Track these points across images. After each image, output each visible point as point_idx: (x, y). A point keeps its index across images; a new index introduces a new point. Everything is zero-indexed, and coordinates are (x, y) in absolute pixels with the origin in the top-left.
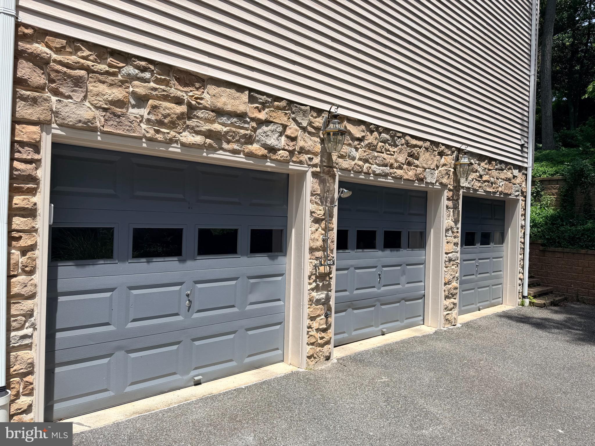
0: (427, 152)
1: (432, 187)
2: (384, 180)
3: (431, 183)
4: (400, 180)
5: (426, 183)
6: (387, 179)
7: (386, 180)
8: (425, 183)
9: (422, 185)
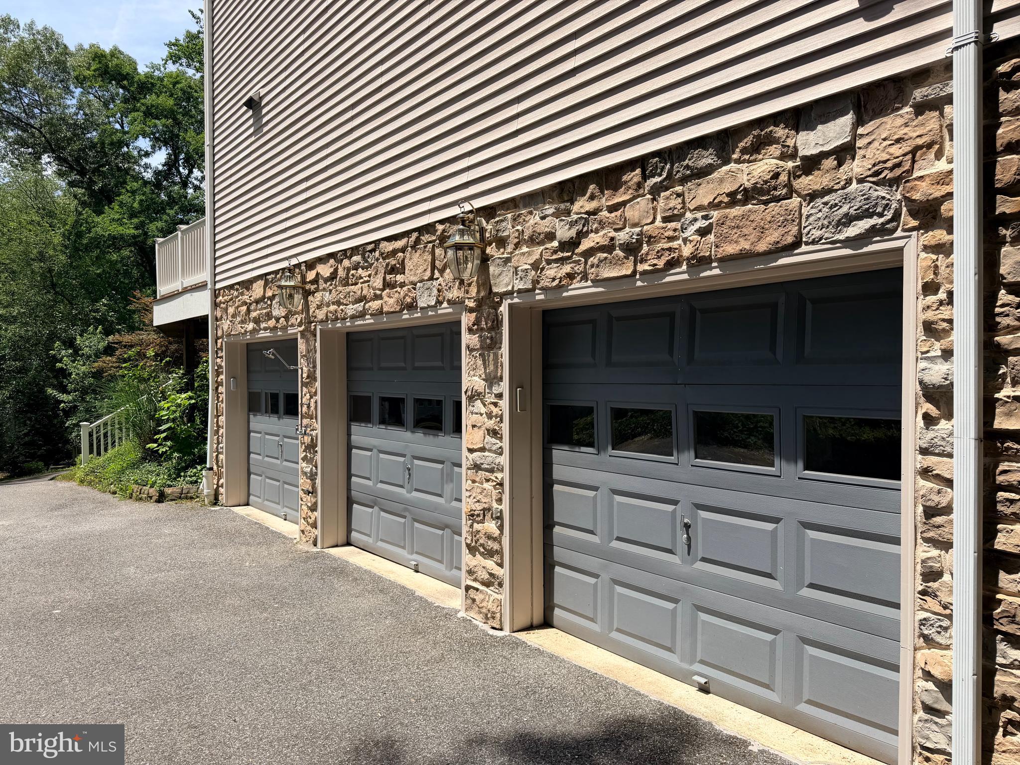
0: (416, 252)
1: (434, 313)
2: (361, 322)
3: (429, 306)
4: (381, 316)
5: (421, 308)
6: (365, 320)
7: (365, 322)
8: (419, 310)
9: (416, 315)
